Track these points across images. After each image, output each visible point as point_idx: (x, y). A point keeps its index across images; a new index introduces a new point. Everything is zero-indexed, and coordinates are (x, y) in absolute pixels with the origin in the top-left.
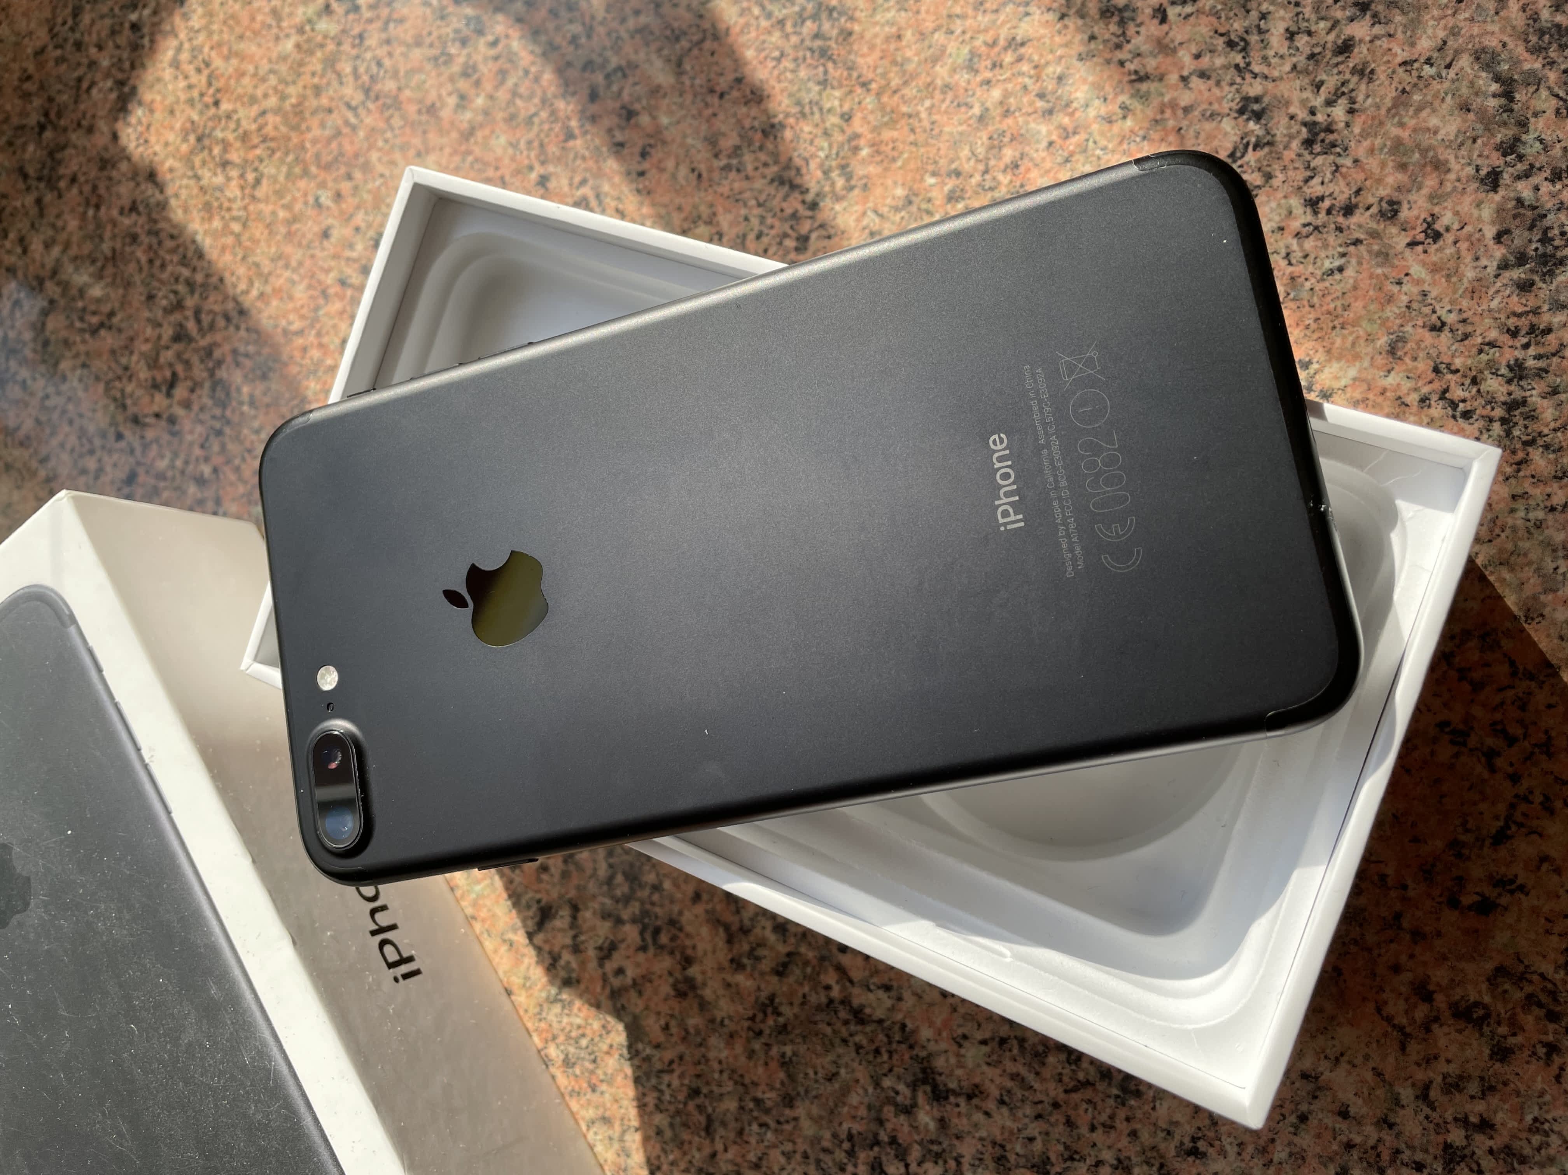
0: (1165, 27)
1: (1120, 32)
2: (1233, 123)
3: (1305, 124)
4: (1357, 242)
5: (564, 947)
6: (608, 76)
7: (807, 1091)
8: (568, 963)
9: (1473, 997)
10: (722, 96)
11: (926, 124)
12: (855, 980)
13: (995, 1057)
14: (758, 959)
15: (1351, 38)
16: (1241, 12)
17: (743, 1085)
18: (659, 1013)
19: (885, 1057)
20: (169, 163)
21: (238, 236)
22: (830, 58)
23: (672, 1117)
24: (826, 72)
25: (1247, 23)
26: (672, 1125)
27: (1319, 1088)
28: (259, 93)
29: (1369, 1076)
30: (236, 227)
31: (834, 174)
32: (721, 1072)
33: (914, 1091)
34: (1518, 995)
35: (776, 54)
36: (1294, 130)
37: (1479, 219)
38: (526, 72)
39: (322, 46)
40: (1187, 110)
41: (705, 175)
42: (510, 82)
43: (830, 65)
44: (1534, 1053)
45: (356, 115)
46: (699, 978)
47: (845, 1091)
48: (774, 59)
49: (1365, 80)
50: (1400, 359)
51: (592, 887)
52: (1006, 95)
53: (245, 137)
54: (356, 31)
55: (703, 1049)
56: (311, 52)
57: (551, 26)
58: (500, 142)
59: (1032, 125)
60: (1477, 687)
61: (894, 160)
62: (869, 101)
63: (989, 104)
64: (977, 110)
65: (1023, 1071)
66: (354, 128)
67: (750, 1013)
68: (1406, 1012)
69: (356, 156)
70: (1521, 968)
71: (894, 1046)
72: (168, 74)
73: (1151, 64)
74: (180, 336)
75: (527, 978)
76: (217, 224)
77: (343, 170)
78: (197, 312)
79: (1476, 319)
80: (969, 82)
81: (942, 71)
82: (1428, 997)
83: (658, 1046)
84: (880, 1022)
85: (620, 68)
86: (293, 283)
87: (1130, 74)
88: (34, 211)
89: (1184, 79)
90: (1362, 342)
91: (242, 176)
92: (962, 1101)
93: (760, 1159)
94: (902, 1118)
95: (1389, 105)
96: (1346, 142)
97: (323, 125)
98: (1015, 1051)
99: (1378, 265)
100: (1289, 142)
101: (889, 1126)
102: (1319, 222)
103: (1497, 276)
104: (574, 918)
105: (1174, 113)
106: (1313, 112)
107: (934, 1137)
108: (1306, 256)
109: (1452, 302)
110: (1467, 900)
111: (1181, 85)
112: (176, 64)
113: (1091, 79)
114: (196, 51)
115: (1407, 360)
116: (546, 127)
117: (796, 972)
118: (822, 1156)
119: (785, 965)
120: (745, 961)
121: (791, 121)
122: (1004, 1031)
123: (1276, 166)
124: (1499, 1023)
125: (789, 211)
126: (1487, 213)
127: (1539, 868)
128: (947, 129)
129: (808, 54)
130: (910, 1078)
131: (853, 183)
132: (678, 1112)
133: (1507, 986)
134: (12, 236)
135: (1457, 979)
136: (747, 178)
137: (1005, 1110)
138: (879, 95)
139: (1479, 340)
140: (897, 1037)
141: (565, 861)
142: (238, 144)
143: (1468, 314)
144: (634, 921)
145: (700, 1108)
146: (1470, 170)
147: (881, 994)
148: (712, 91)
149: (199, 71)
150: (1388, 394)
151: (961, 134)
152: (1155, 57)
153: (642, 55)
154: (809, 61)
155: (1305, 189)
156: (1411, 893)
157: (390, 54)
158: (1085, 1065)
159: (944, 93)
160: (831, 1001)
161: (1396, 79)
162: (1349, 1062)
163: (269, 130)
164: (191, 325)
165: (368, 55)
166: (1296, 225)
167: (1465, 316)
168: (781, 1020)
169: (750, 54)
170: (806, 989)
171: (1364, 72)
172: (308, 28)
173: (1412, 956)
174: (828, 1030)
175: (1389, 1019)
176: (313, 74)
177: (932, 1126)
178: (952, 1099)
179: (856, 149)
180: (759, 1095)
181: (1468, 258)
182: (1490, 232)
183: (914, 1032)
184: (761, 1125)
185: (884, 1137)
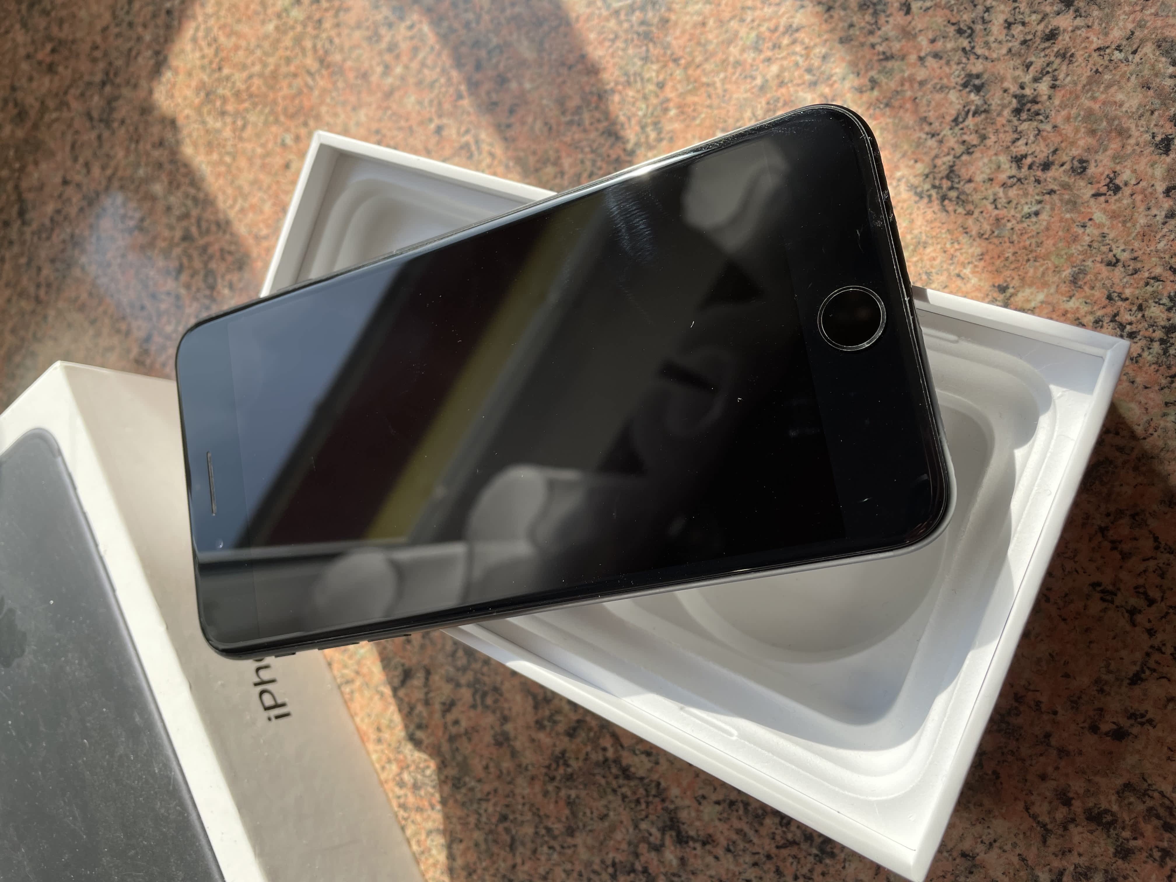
0: (909, 18)
1: (873, 21)
2: (957, 94)
3: (1015, 96)
4: (1051, 192)
5: (418, 700)
6: (489, 52)
7: (584, 826)
8: (421, 712)
9: (1104, 805)
10: (570, 68)
11: (720, 91)
12: (626, 745)
13: (725, 815)
14: (555, 722)
15: (1057, 28)
16: (970, 6)
17: (539, 816)
18: (481, 756)
19: (643, 806)
20: (187, 111)
21: (229, 166)
22: (651, 40)
23: (487, 834)
24: (648, 51)
25: (973, 15)
26: (486, 840)
27: (975, 866)
28: (249, 61)
29: (1015, 860)
30: (228, 159)
31: (649, 129)
32: (524, 804)
33: (663, 834)
34: (1140, 807)
35: (612, 36)
36: (1006, 102)
37: (1153, 176)
38: (432, 48)
39: (293, 28)
40: (922, 83)
41: (554, 127)
42: (421, 55)
43: (651, 46)
44: (1151, 856)
45: (314, 79)
46: (512, 734)
47: (612, 829)
48: (610, 40)
49: (1066, 61)
50: (1080, 287)
51: (441, 658)
52: (782, 69)
53: (237, 94)
54: (317, 16)
55: (512, 786)
56: (285, 32)
57: (451, 14)
58: (411, 100)
59: (801, 94)
60: (1125, 556)
61: (694, 118)
62: (678, 73)
63: (768, 77)
64: (759, 81)
65: (746, 828)
66: (311, 88)
67: (547, 763)
68: (1049, 813)
69: (312, 109)
70: (1145, 786)
71: (651, 799)
72: (189, 47)
73: (896, 46)
74: (187, 237)
75: (391, 721)
76: (215, 156)
77: (302, 119)
78: (199, 221)
79: (1145, 257)
80: (754, 59)
81: (734, 50)
82: (1067, 802)
83: (479, 781)
84: (642, 779)
85: (498, 46)
86: (263, 201)
87: (879, 54)
88: (96, 144)
89: (921, 59)
90: (1050, 272)
91: (234, 123)
92: (698, 845)
93: (548, 873)
94: (653, 854)
95: (1085, 82)
96: (1048, 111)
97: (290, 86)
98: (741, 812)
99: (1068, 211)
100: (1002, 110)
101: (643, 859)
102: (1022, 175)
103: (1164, 223)
104: (427, 679)
105: (912, 86)
106: (1022, 88)
107: (675, 871)
108: (1009, 202)
109: (1126, 243)
110: (1105, 727)
111: (919, 63)
112: (194, 40)
113: (848, 58)
114: (208, 30)
115: (1086, 288)
116: (444, 89)
117: (582, 735)
118: (592, 876)
119: (575, 729)
120: (546, 723)
121: (620, 87)
122: (733, 796)
123: (990, 129)
124: (1123, 828)
125: (614, 156)
126: (1159, 172)
127: (1165, 707)
128: (735, 96)
129: (635, 36)
130: (660, 824)
131: (662, 135)
132: (491, 832)
133: (1132, 799)
134: (81, 160)
135: (1092, 789)
136: (585, 131)
137: (730, 856)
138: (686, 68)
139: (1146, 275)
140: (653, 792)
141: (423, 637)
142: (232, 100)
143: (1139, 253)
144: (469, 685)
145: (507, 830)
146: (1148, 137)
147: (643, 757)
148: (563, 64)
149: (209, 45)
150: (1069, 315)
151: (745, 99)
152: (899, 41)
153: (515, 36)
154: (636, 42)
155: (1012, 148)
156: (1060, 718)
157: (339, 35)
158: (793, 828)
159: (735, 67)
160: (606, 760)
161: (1091, 62)
162: (1000, 848)
163: (254, 89)
164: (194, 230)
165: (324, 35)
166: (1003, 177)
167: (1136, 254)
168: (569, 770)
169: (592, 36)
170: (589, 748)
171: (1065, 56)
172: (284, 15)
173: (1057, 768)
174: (603, 781)
175: (1034, 817)
176: (286, 49)
177: (675, 862)
178: (691, 844)
179: (666, 110)
180: (550, 824)
181: (1142, 208)
182: (1160, 187)
183: (666, 789)
184: (551, 848)
185: (638, 867)
